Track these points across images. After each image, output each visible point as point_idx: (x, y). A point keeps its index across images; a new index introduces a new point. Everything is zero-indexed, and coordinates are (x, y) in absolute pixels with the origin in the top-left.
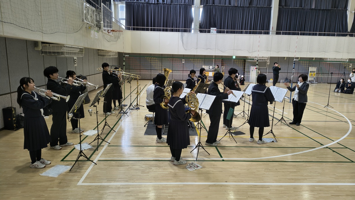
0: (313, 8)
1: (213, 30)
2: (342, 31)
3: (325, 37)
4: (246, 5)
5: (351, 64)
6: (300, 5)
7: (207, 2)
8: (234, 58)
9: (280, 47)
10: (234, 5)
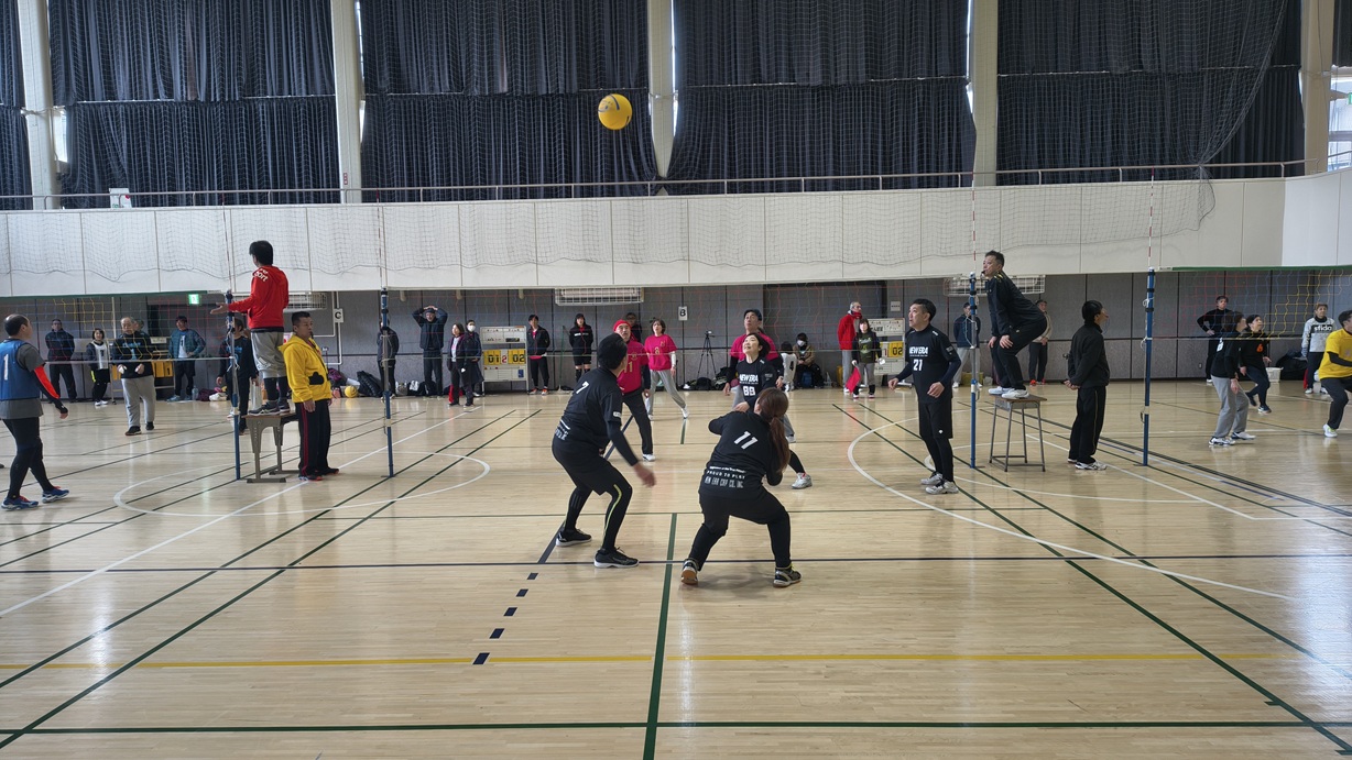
0: (501, 91)
1: (118, 195)
2: (639, 174)
3: (527, 203)
4: (229, 96)
5: (685, 308)
6: (450, 83)
7: (86, 92)
8: (194, 300)
9: (344, 251)
10: (182, 98)
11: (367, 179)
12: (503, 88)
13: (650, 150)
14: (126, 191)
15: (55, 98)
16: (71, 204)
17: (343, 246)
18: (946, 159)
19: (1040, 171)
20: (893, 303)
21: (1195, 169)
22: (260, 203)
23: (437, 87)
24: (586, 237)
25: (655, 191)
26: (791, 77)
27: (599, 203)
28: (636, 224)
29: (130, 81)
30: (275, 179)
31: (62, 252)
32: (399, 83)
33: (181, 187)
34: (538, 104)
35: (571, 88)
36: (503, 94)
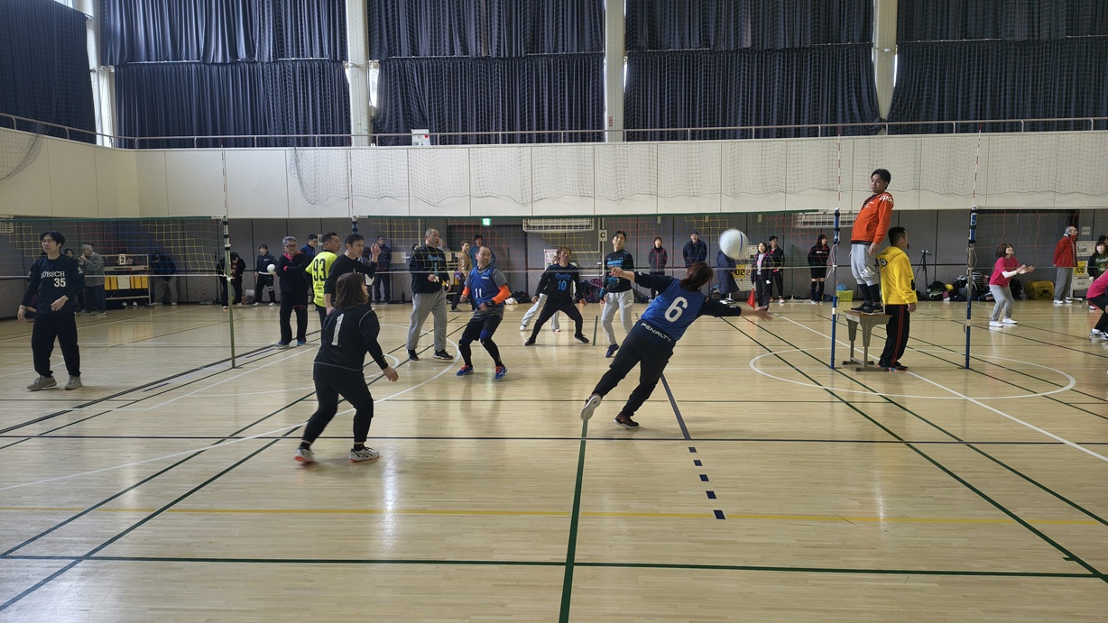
0: (745, 46)
1: (420, 136)
2: (862, 116)
3: (781, 142)
4: (517, 52)
6: (700, 40)
7: (393, 48)
8: (486, 222)
9: (623, 181)
10: (477, 54)
11: (629, 120)
12: (747, 43)
13: (873, 94)
14: (426, 131)
15: (371, 53)
16: (382, 142)
17: (623, 177)
20: (1084, 228)
24: (830, 170)
26: (996, 34)
28: (876, 159)
31: (390, 181)
32: (654, 42)
33: (472, 128)
34: (776, 57)
35: (805, 43)
36: (747, 49)
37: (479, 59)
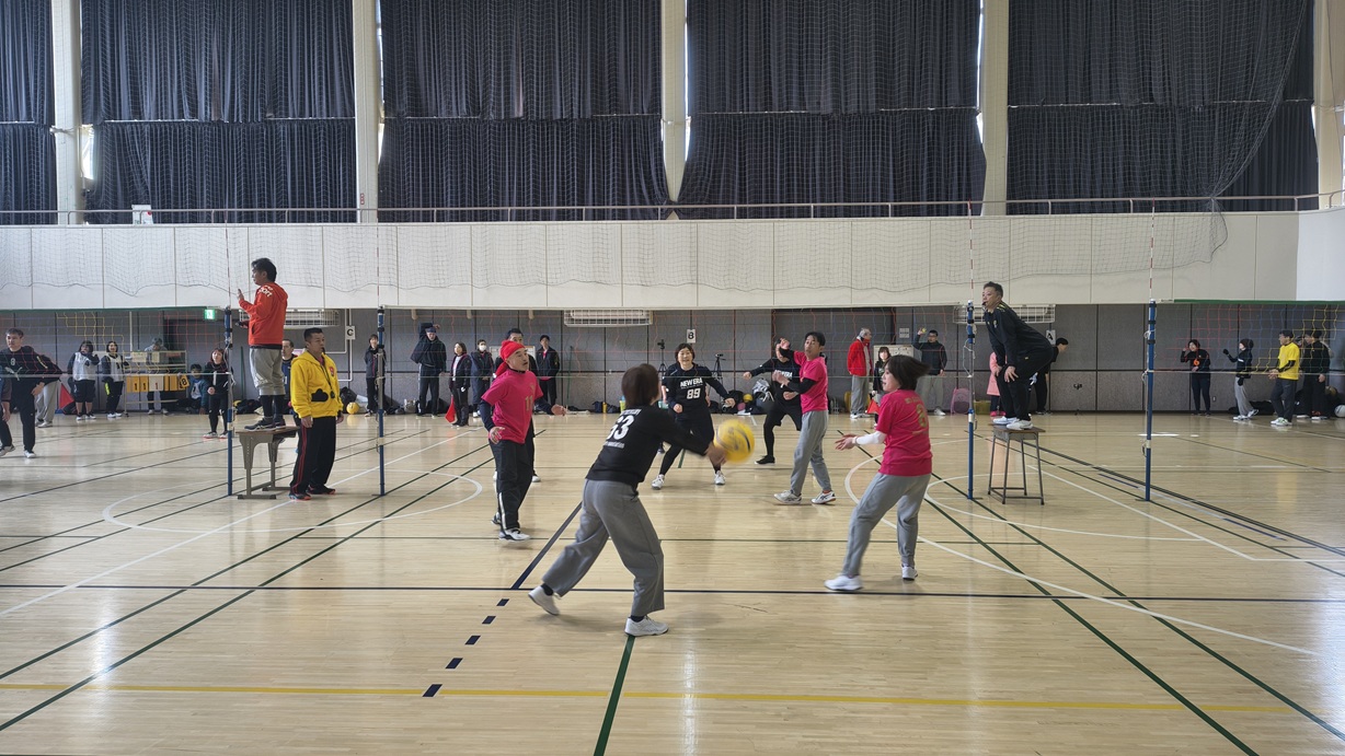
0: (516, 116)
1: (142, 211)
2: (650, 198)
3: (539, 225)
4: (252, 117)
5: (694, 331)
6: (467, 107)
7: (113, 111)
8: (210, 315)
9: (357, 269)
10: (206, 118)
11: (382, 201)
12: (519, 112)
13: (662, 175)
14: (148, 207)
15: (83, 116)
16: (94, 219)
17: (357, 264)
18: (956, 188)
19: (1049, 201)
20: (901, 330)
21: (1207, 201)
22: (278, 222)
23: (454, 111)
24: (596, 260)
25: (665, 215)
26: (802, 104)
27: (609, 226)
28: (646, 247)
29: (157, 100)
30: (293, 198)
31: (82, 266)
32: (417, 107)
33: (202, 204)
34: (552, 128)
35: (584, 113)
36: (518, 118)
37: (211, 123)
